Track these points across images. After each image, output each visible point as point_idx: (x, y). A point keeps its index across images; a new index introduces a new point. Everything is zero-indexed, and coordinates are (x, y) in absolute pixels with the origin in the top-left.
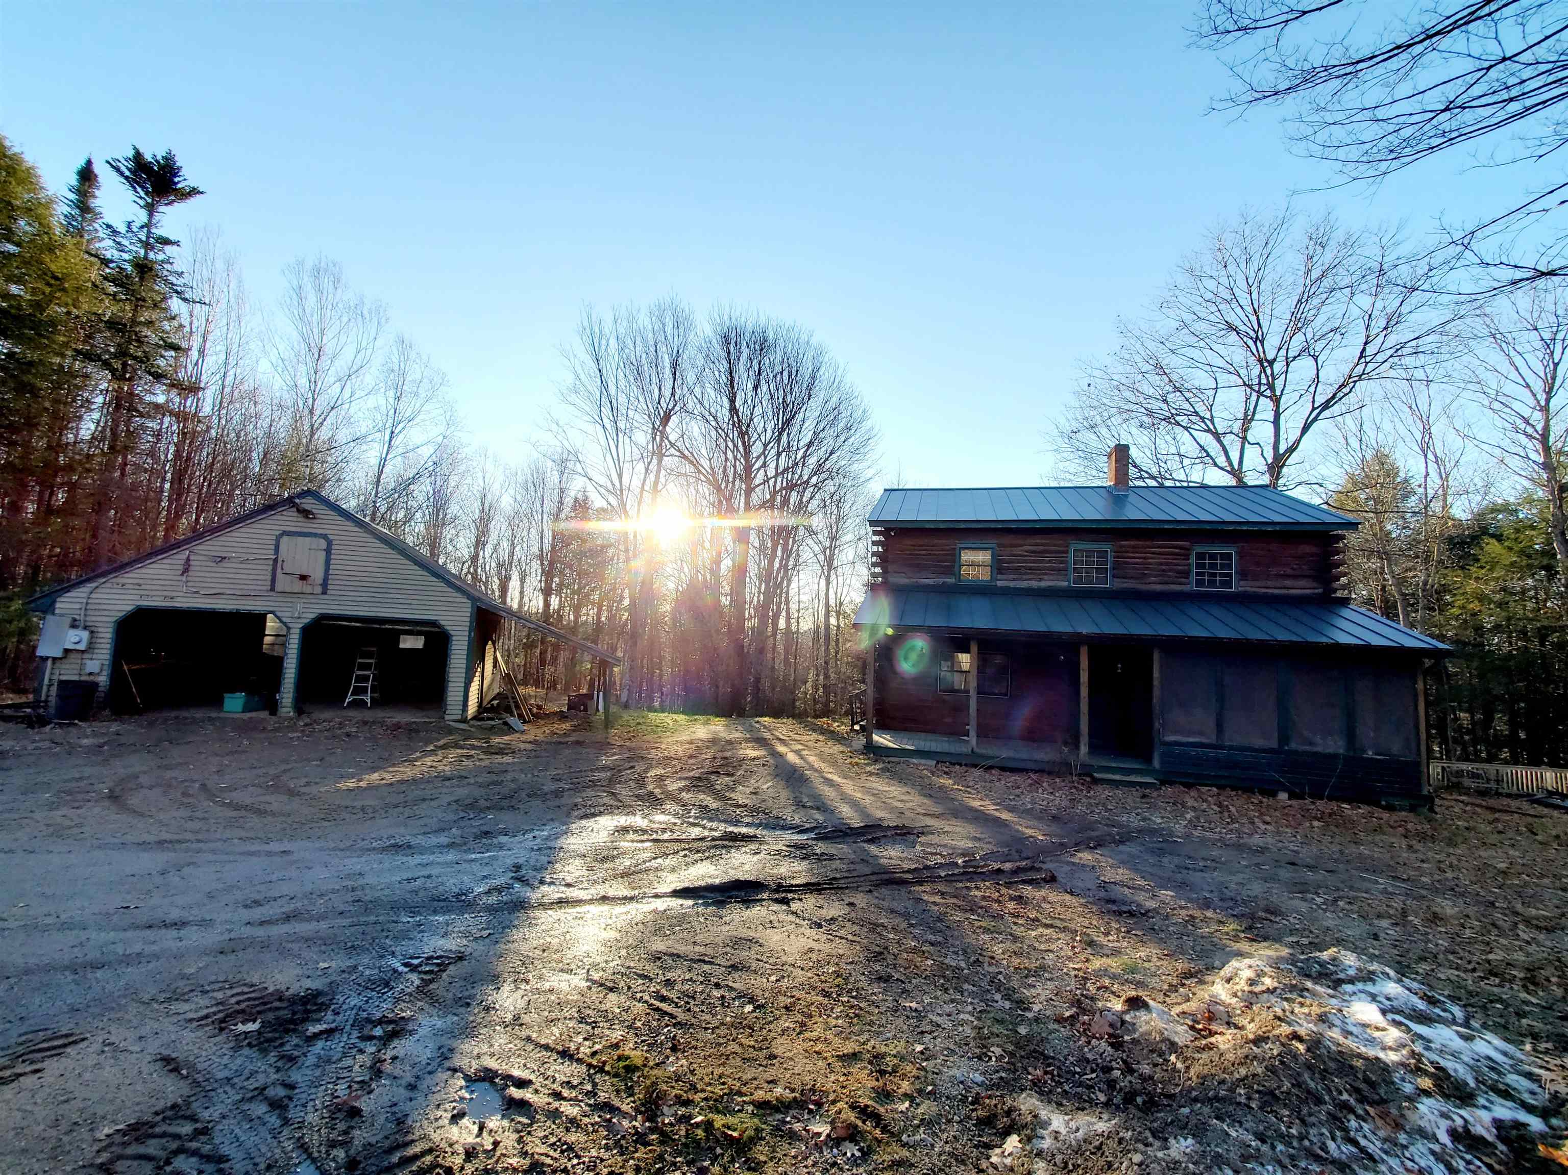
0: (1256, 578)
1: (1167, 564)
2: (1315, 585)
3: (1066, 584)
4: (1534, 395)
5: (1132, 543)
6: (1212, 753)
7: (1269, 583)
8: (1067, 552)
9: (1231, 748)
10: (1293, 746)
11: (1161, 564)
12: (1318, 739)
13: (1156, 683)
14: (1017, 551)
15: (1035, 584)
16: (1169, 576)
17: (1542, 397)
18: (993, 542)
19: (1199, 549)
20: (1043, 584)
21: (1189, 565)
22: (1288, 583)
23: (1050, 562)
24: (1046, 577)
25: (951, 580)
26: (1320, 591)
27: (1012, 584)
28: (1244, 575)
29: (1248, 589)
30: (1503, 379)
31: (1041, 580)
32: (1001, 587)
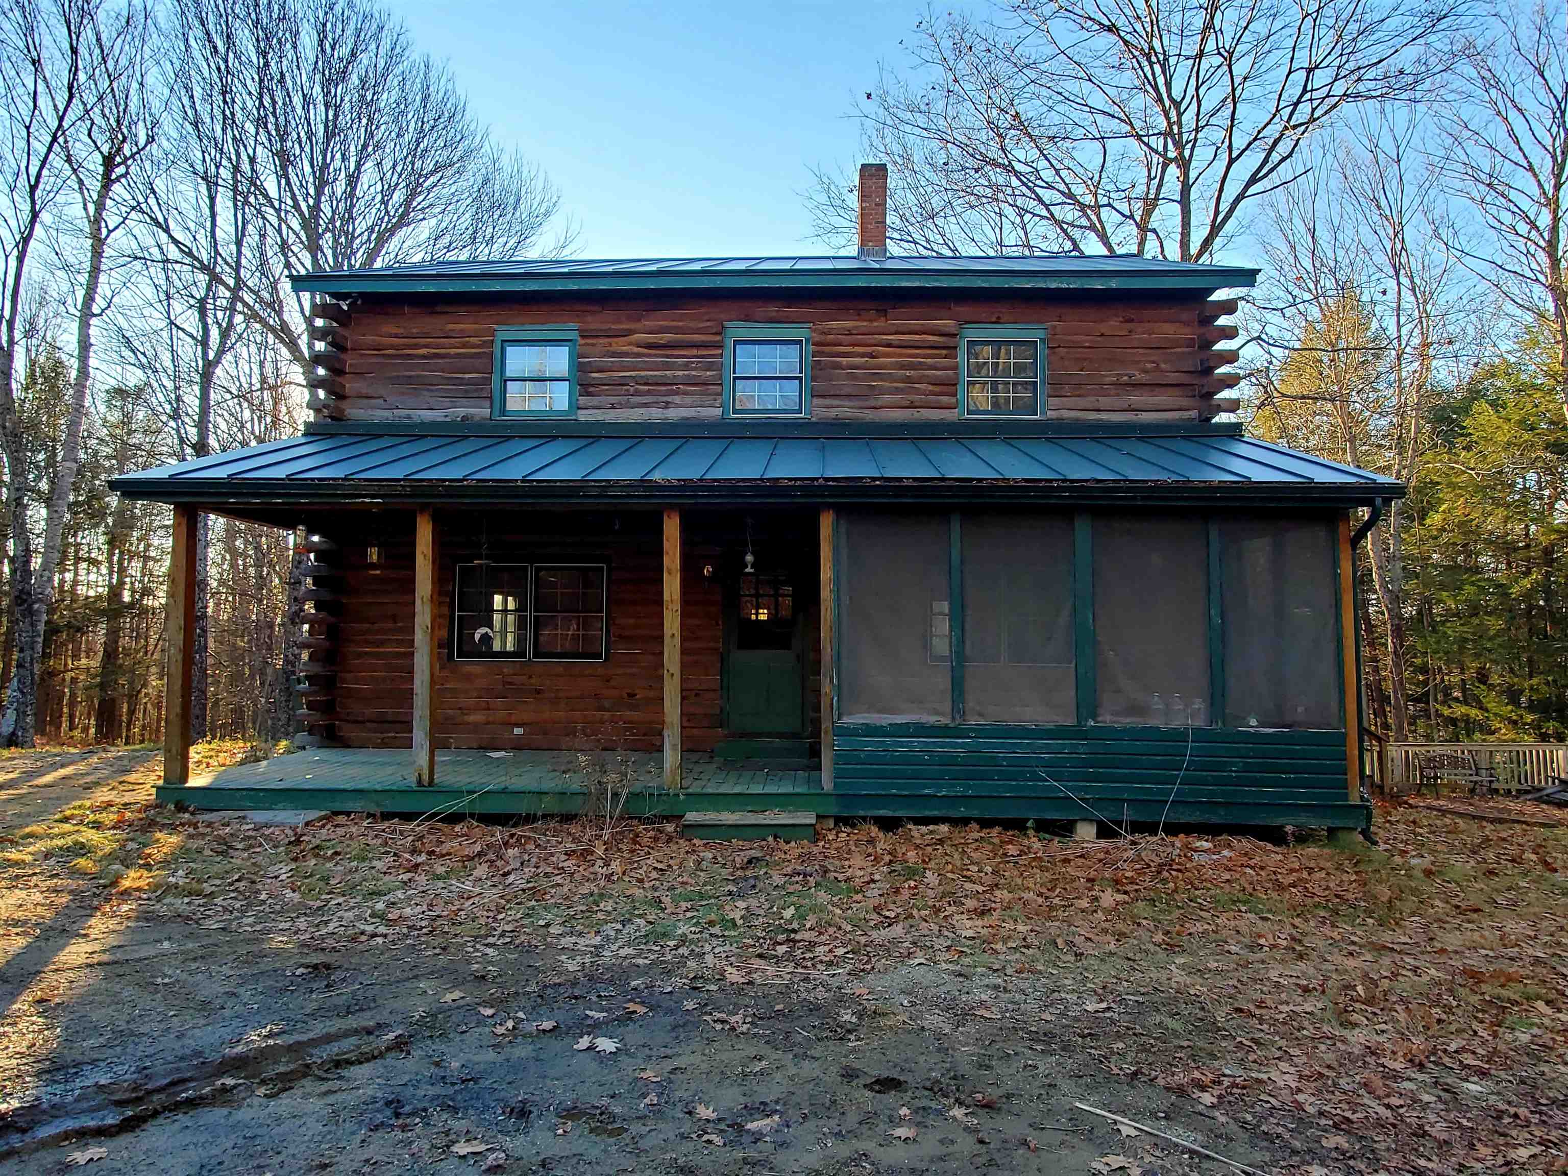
0: (1079, 388)
1: (911, 367)
2: (1184, 402)
3: (718, 412)
4: (1540, 185)
5: (849, 324)
6: (942, 746)
7: (1104, 402)
8: (720, 346)
9: (981, 732)
10: (1107, 719)
11: (903, 367)
12: (1157, 702)
13: (825, 593)
14: (620, 345)
15: (655, 414)
16: (918, 391)
17: (1549, 188)
18: (570, 329)
19: (973, 333)
20: (673, 414)
21: (955, 368)
22: (1135, 399)
23: (686, 367)
24: (677, 399)
25: (481, 411)
26: (1194, 414)
27: (610, 416)
28: (1057, 387)
29: (1066, 414)
30: (1499, 159)
31: (667, 405)
32: (587, 423)
